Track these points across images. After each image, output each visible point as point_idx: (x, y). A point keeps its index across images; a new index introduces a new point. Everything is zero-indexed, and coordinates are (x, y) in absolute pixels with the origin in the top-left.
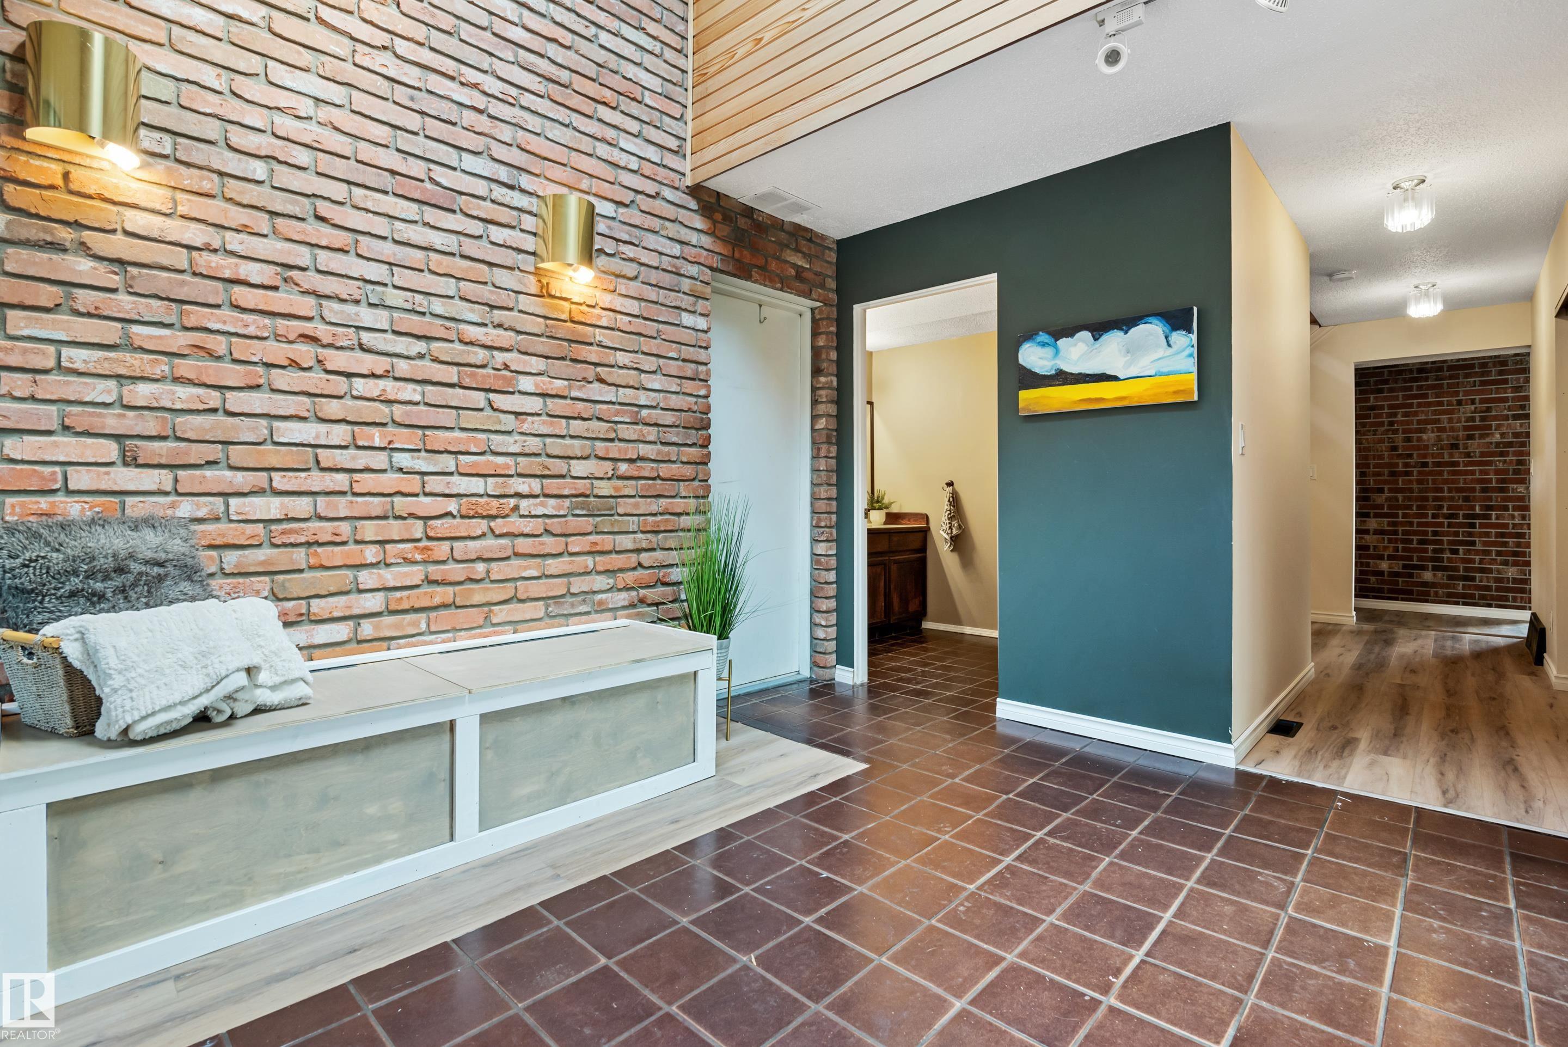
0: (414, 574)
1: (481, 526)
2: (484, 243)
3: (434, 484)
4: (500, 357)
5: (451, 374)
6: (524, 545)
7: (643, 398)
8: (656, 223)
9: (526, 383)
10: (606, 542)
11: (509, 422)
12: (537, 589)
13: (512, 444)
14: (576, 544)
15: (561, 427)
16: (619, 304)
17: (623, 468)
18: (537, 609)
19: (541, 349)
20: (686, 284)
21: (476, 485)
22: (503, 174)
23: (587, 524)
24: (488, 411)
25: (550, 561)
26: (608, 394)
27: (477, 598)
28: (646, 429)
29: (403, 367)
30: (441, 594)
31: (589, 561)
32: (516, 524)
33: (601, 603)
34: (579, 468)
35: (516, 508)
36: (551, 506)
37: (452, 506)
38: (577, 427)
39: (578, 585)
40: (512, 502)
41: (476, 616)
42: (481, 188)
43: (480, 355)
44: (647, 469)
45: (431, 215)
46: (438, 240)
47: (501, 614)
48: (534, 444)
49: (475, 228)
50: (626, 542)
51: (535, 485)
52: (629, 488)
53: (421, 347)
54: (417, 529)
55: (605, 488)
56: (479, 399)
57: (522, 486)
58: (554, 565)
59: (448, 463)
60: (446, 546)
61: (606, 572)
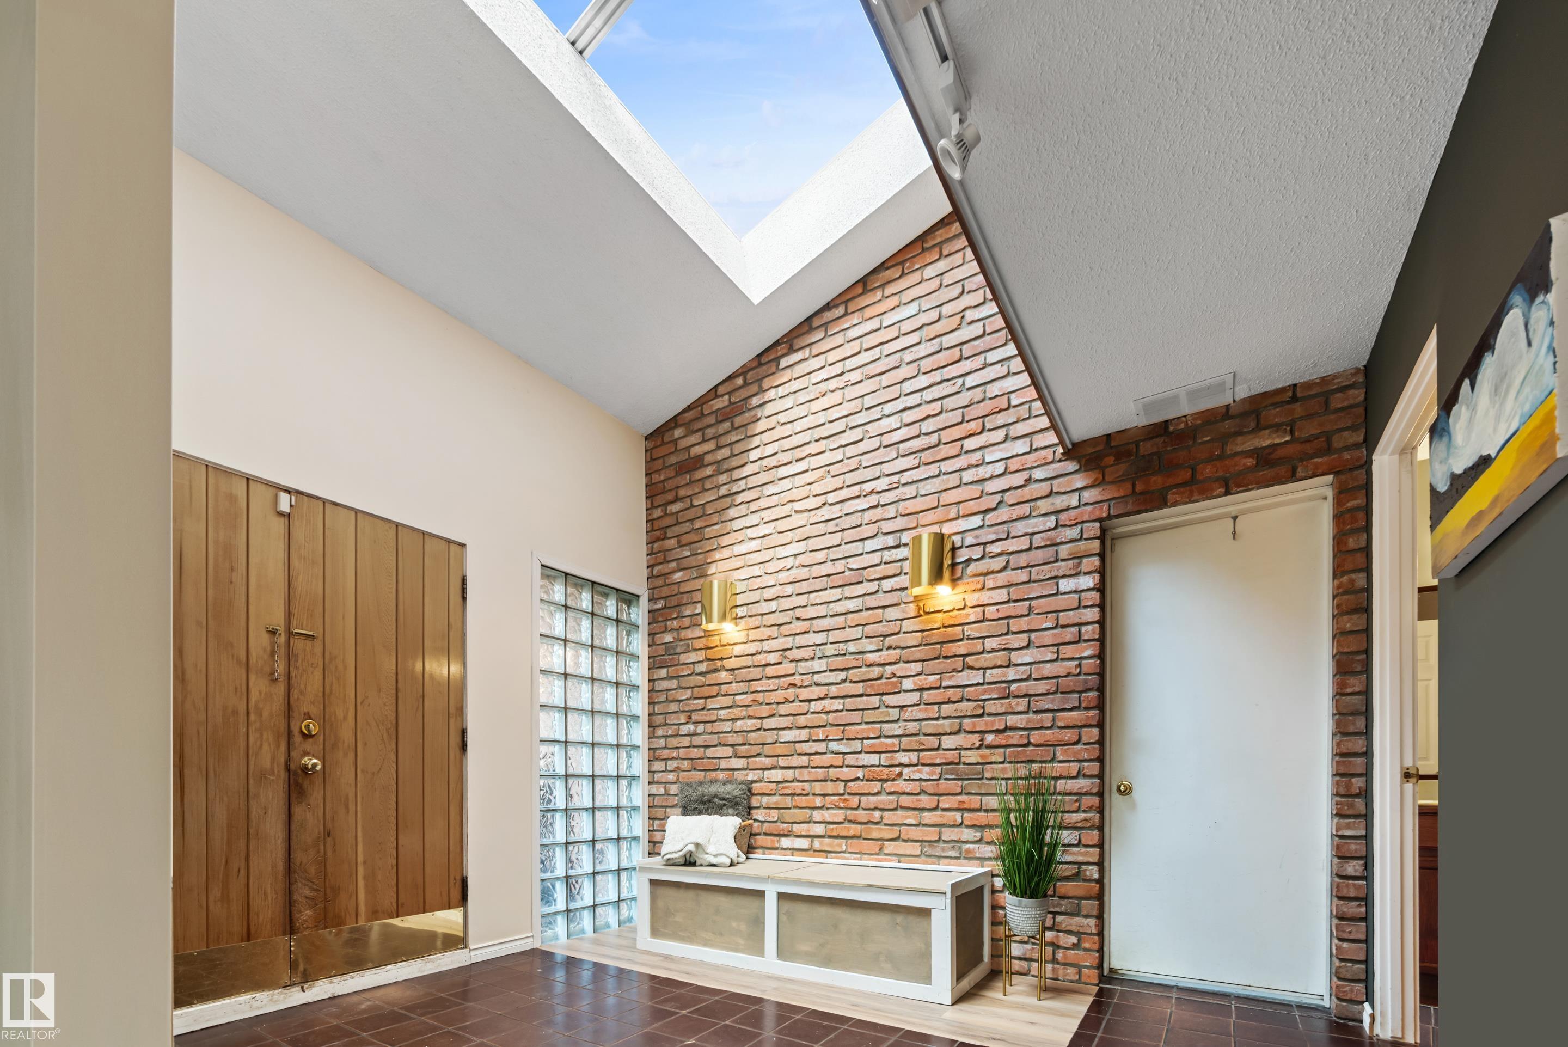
0: (838, 815)
1: (876, 786)
2: (881, 594)
3: (850, 760)
4: (889, 669)
5: (859, 688)
6: (905, 801)
7: (1011, 674)
8: (1025, 509)
9: (908, 684)
10: (974, 801)
11: (895, 713)
12: (915, 833)
13: (897, 729)
14: (946, 802)
15: (933, 711)
16: (985, 597)
17: (990, 738)
18: (915, 849)
19: (918, 656)
20: (1064, 551)
21: (873, 759)
22: (890, 541)
23: (955, 786)
24: (883, 709)
25: (926, 814)
26: (977, 677)
27: (875, 835)
28: (1014, 702)
29: (834, 690)
30: (854, 829)
31: (958, 816)
32: (901, 785)
33: (968, 851)
34: (948, 742)
35: (900, 774)
36: (925, 772)
37: (860, 774)
38: (947, 709)
39: (948, 834)
40: (897, 770)
41: (875, 846)
42: (875, 559)
43: (876, 671)
44: (1015, 737)
45: (849, 591)
46: (851, 605)
47: (890, 847)
48: (913, 727)
49: (873, 587)
50: (992, 802)
51: (914, 757)
52: (997, 755)
53: (842, 675)
54: (840, 788)
55: (972, 757)
56: (875, 701)
57: (903, 758)
58: (928, 817)
59: (857, 746)
60: (856, 799)
61: (974, 826)
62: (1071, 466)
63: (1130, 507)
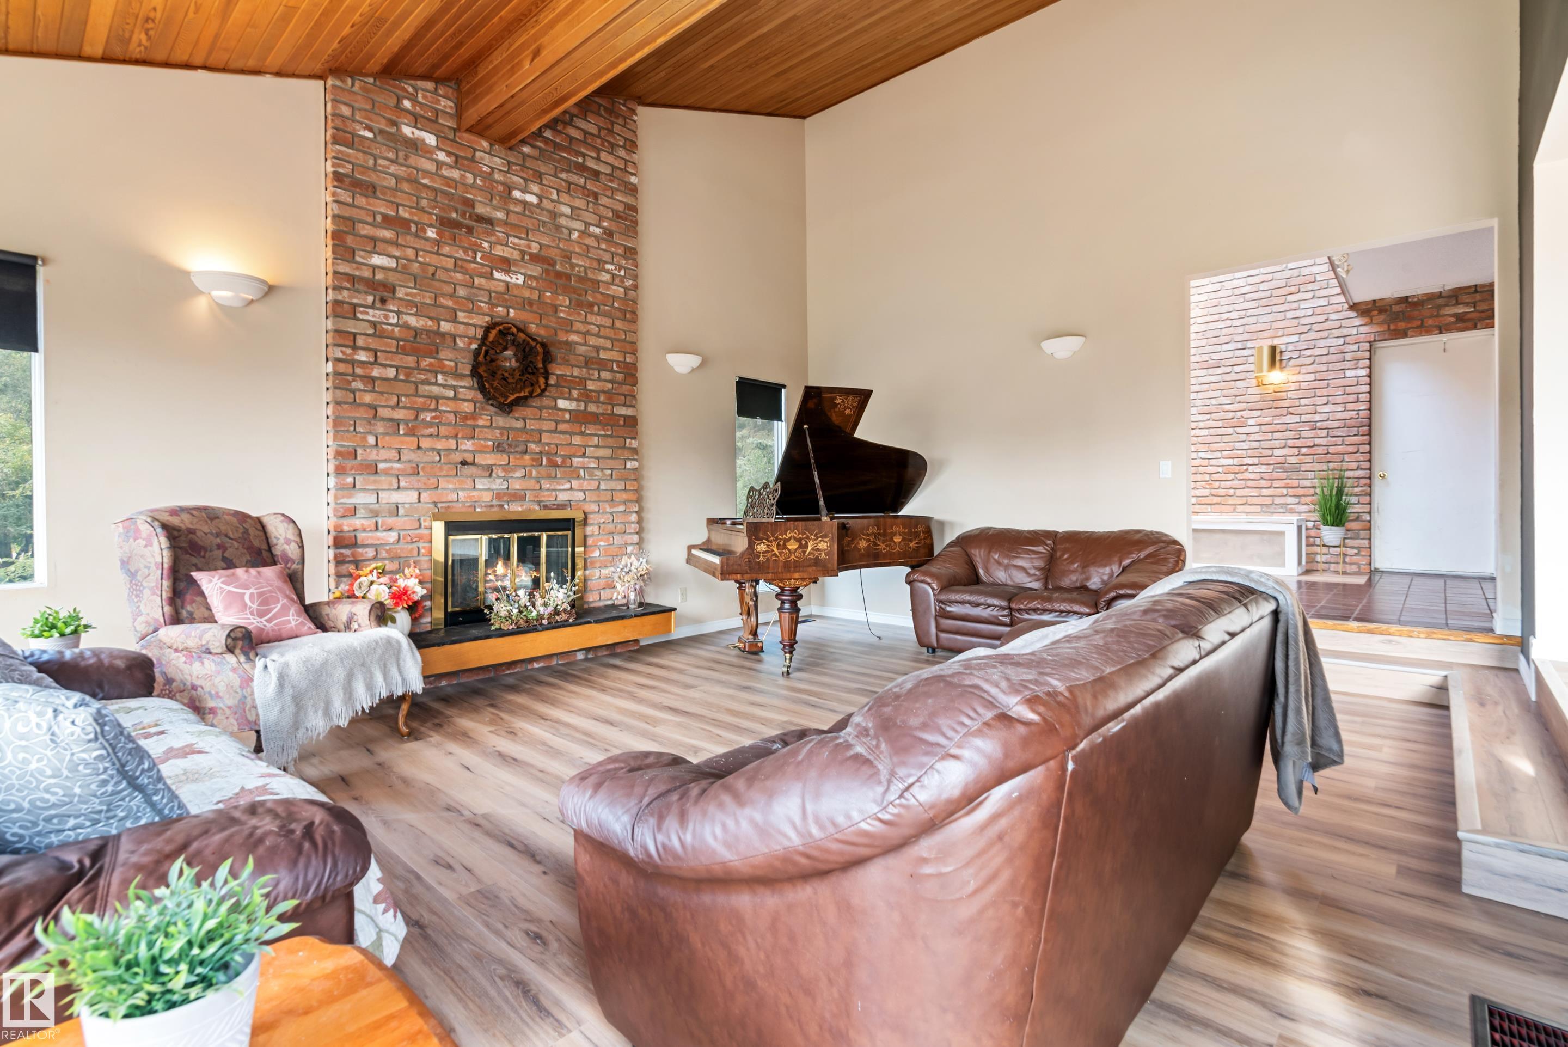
0: (1207, 492)
1: (1231, 476)
2: (1233, 374)
3: (1213, 462)
4: (1239, 414)
5: (1220, 424)
6: (1250, 483)
7: (1317, 417)
8: (1325, 334)
9: (1251, 422)
10: (1295, 483)
11: (1243, 437)
12: (1256, 500)
13: (1245, 446)
14: (1276, 484)
15: (1269, 436)
16: (1301, 378)
17: (1304, 450)
18: (1258, 509)
19: (1258, 407)
20: (1348, 356)
21: (1230, 462)
22: (1240, 346)
23: (1284, 475)
24: (1235, 435)
25: (1264, 490)
26: (1296, 419)
27: (1230, 502)
28: (1319, 432)
29: (1202, 425)
30: (1216, 500)
31: (1285, 491)
32: (1247, 475)
33: (1291, 509)
34: (1277, 452)
35: (1247, 470)
36: (1264, 468)
37: (1220, 469)
38: (1277, 435)
39: (1278, 500)
40: (1245, 467)
41: (1230, 508)
42: (1230, 354)
43: (1231, 415)
44: (1320, 450)
45: (1211, 371)
46: (1213, 379)
47: (1240, 508)
48: (1255, 445)
49: (1228, 369)
50: (1307, 483)
51: (1256, 460)
52: (1309, 459)
53: (1208, 416)
54: (1207, 477)
55: (1293, 460)
56: (1231, 430)
57: (1250, 461)
58: (1265, 492)
59: (1218, 454)
60: (1217, 483)
61: (1294, 496)
62: (1353, 314)
63: (1387, 337)
